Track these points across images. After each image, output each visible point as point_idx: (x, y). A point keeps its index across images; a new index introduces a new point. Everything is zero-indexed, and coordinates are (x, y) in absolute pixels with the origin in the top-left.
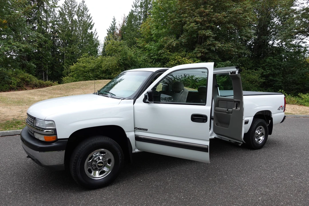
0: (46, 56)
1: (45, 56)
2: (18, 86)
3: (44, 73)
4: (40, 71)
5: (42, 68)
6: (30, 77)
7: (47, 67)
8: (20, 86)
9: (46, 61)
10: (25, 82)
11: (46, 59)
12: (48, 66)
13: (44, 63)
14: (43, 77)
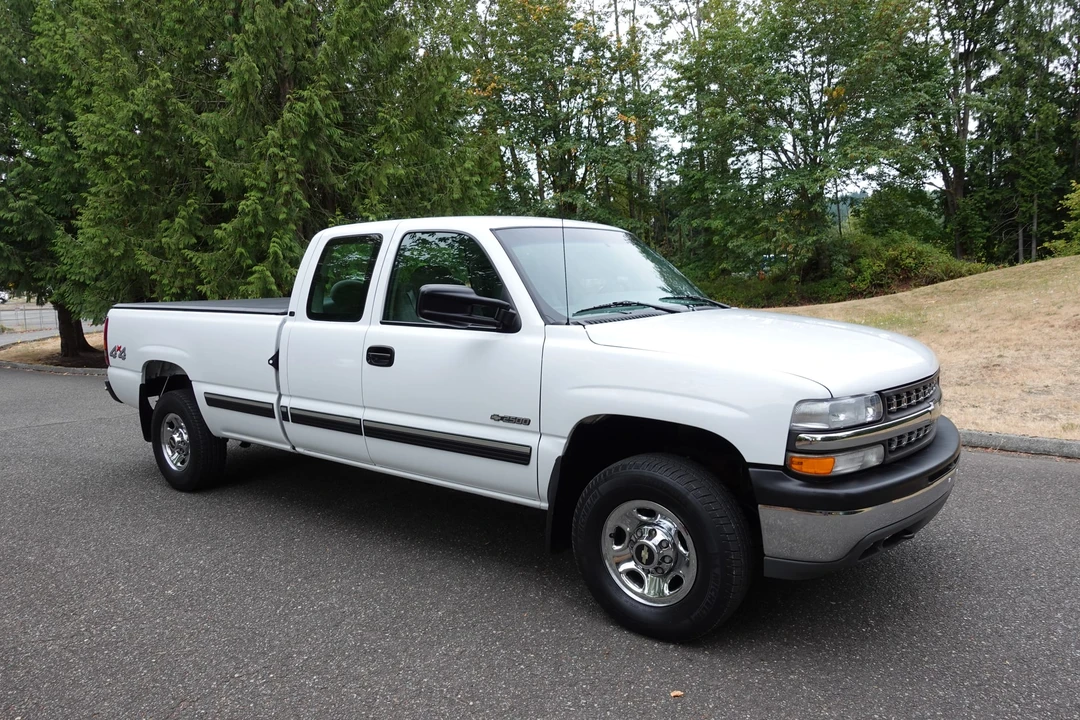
0: (1032, 165)
1: (1028, 169)
2: (876, 286)
3: (1020, 231)
4: (1008, 226)
5: (1012, 215)
6: (920, 253)
7: (1035, 208)
8: (881, 286)
9: (1031, 186)
10: (899, 271)
11: (1030, 181)
12: (1039, 206)
13: (1023, 196)
14: (1017, 247)
